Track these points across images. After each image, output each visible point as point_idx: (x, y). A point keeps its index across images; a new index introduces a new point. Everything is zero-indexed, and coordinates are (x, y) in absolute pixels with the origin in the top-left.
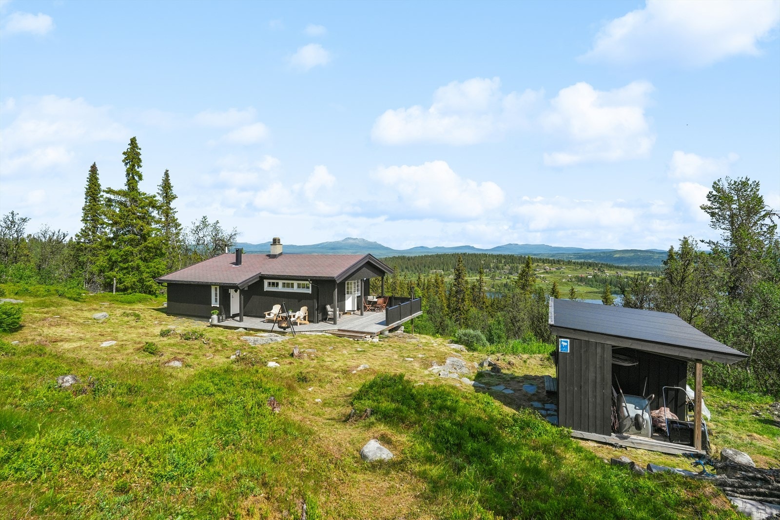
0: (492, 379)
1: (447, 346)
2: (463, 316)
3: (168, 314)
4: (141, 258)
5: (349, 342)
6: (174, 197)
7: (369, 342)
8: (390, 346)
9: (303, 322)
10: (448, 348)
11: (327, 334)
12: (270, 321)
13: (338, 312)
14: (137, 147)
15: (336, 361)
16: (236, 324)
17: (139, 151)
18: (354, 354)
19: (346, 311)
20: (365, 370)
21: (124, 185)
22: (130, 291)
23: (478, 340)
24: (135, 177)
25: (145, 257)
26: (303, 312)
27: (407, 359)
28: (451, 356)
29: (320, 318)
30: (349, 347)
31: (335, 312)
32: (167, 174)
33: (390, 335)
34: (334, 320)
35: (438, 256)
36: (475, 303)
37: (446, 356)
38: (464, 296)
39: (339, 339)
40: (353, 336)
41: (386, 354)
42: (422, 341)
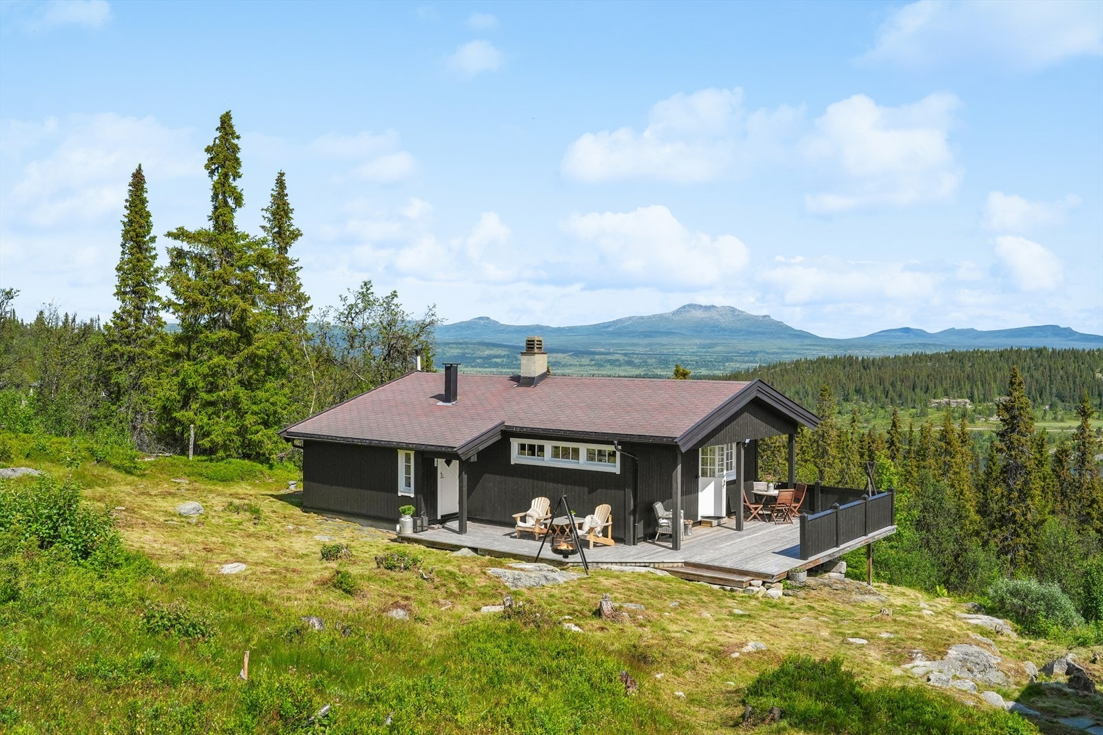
0: (1064, 702)
1: (960, 619)
2: (1023, 540)
3: (306, 509)
4: (241, 382)
5: (712, 593)
6: (296, 235)
7: (760, 595)
8: (811, 608)
9: (602, 540)
10: (960, 623)
11: (660, 573)
12: (527, 535)
13: (682, 521)
14: (233, 133)
15: (691, 632)
16: (453, 539)
17: (235, 141)
18: (727, 620)
19: (699, 519)
20: (758, 653)
21: (207, 219)
22: (221, 453)
23: (1051, 607)
24: (229, 200)
25: (251, 377)
26: (600, 517)
27: (851, 640)
28: (965, 640)
29: (640, 534)
30: (713, 605)
31: (675, 520)
32: (281, 183)
33: (812, 581)
34: (673, 539)
35: (953, 356)
36: (1066, 503)
37: (952, 641)
38: (1026, 483)
39: (688, 586)
40: (721, 579)
41: (801, 627)
42: (893, 601)
